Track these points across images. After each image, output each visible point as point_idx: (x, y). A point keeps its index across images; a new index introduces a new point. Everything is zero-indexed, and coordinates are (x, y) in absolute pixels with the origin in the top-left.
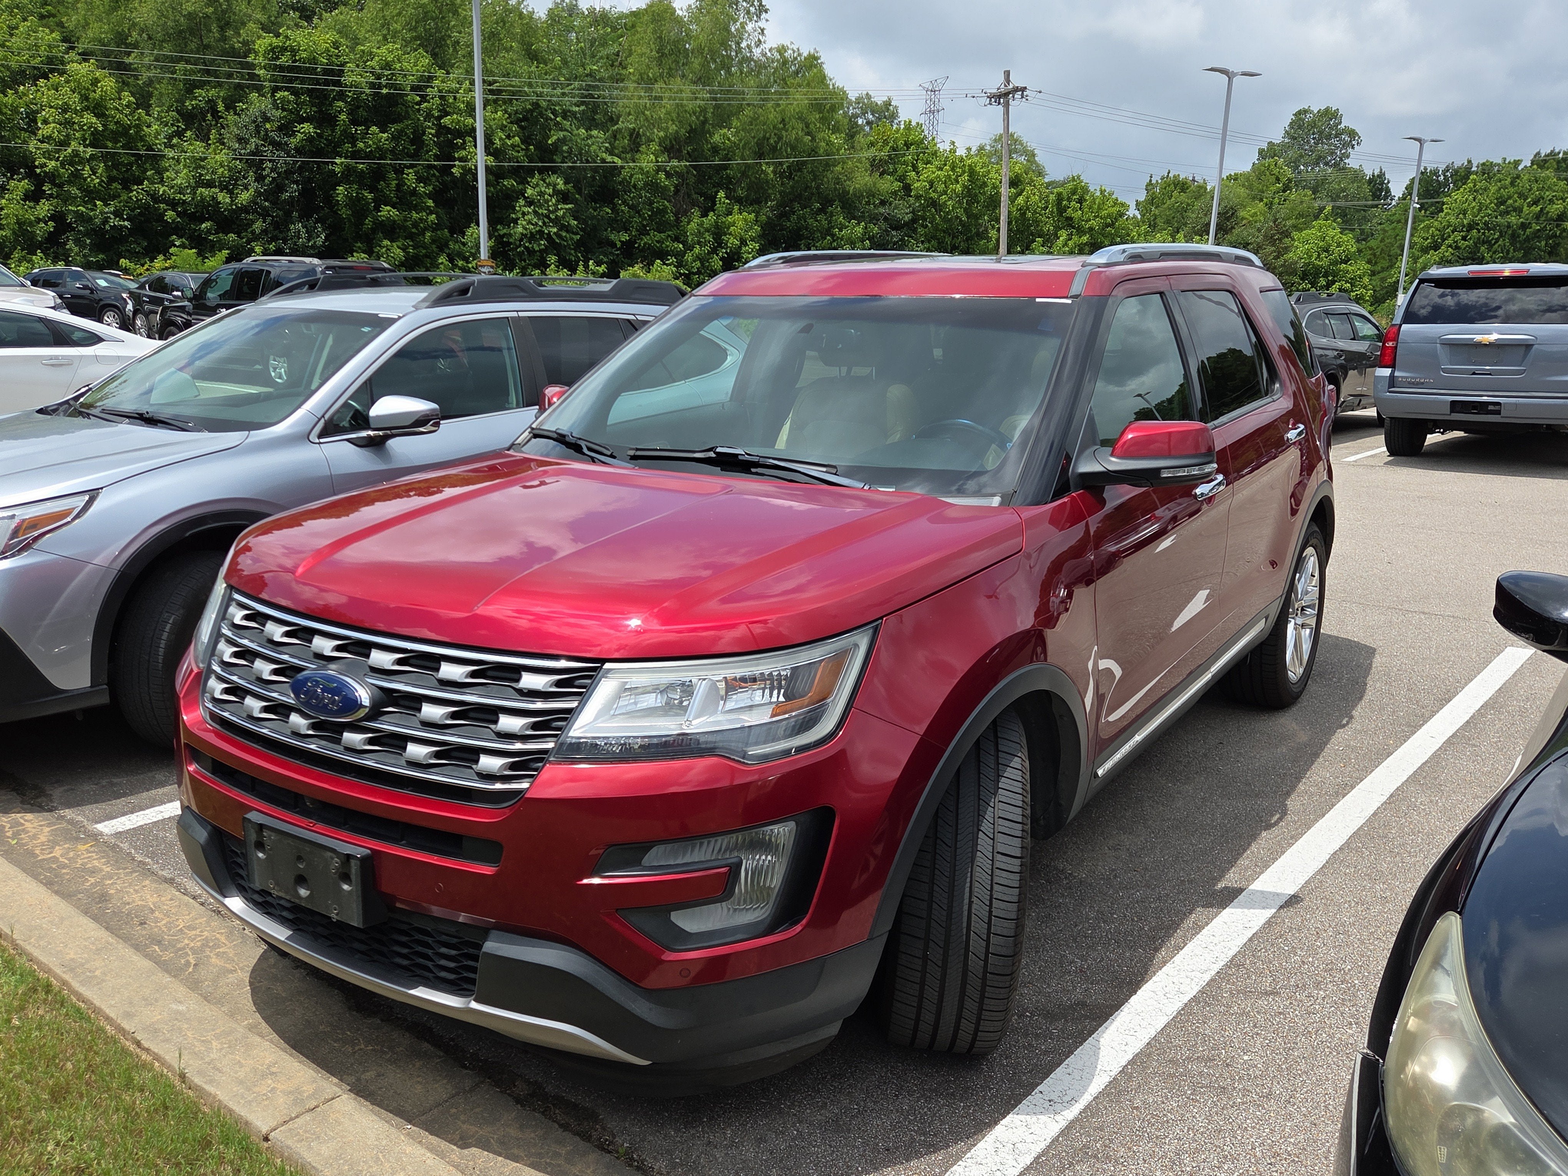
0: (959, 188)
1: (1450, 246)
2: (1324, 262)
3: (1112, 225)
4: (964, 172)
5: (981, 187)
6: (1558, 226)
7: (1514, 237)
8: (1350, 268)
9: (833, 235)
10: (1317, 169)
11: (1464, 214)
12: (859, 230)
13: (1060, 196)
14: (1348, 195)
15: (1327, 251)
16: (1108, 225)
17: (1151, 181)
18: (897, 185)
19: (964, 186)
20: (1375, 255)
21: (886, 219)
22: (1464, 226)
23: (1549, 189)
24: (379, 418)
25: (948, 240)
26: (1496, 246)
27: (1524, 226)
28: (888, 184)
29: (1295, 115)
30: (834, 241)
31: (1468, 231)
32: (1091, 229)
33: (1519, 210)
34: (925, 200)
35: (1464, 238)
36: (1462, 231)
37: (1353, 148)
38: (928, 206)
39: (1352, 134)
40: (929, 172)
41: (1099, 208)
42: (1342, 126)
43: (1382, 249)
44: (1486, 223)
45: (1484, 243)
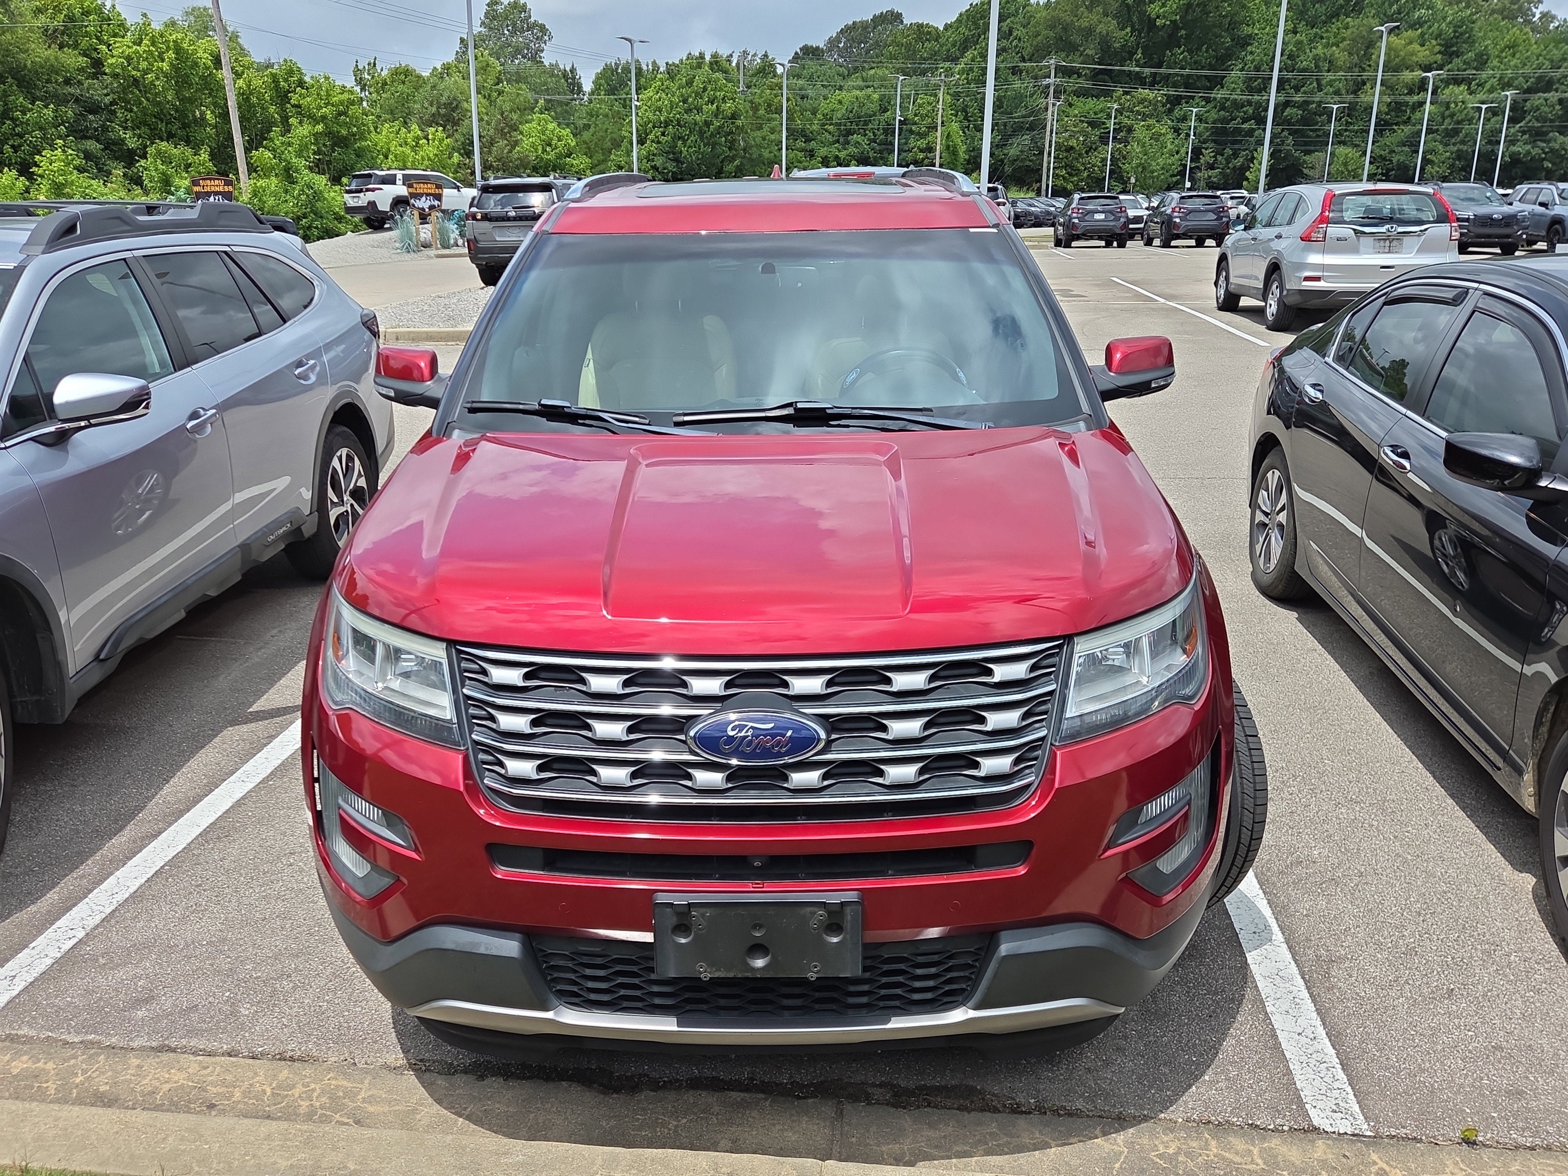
0: (165, 66)
1: (653, 141)
2: (552, 156)
3: (344, 113)
4: (168, 48)
5: (192, 68)
6: (733, 123)
7: (701, 133)
8: (574, 162)
9: (13, 119)
10: (517, 62)
11: (660, 111)
12: (49, 113)
13: (275, 78)
14: (548, 89)
15: (550, 145)
16: (340, 114)
17: (357, 66)
18: (83, 61)
19: (171, 64)
20: (589, 148)
21: (77, 100)
22: (661, 123)
23: (721, 90)
24: (68, 404)
25: (162, 126)
26: (689, 141)
27: (707, 124)
28: (73, 60)
29: (488, 5)
30: (17, 126)
31: (665, 127)
32: (324, 118)
33: (699, 110)
34: (124, 79)
35: (663, 134)
36: (660, 127)
37: (545, 43)
38: (129, 87)
39: (543, 28)
40: (123, 46)
41: (328, 95)
42: (532, 20)
43: (596, 143)
44: (678, 121)
45: (679, 138)
